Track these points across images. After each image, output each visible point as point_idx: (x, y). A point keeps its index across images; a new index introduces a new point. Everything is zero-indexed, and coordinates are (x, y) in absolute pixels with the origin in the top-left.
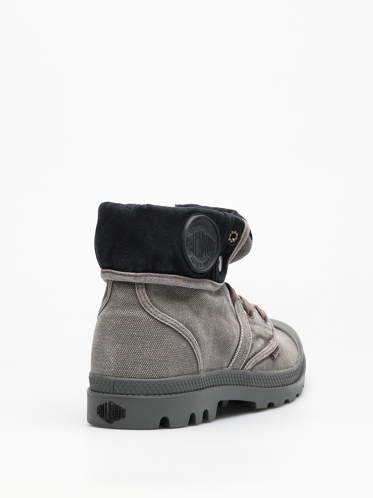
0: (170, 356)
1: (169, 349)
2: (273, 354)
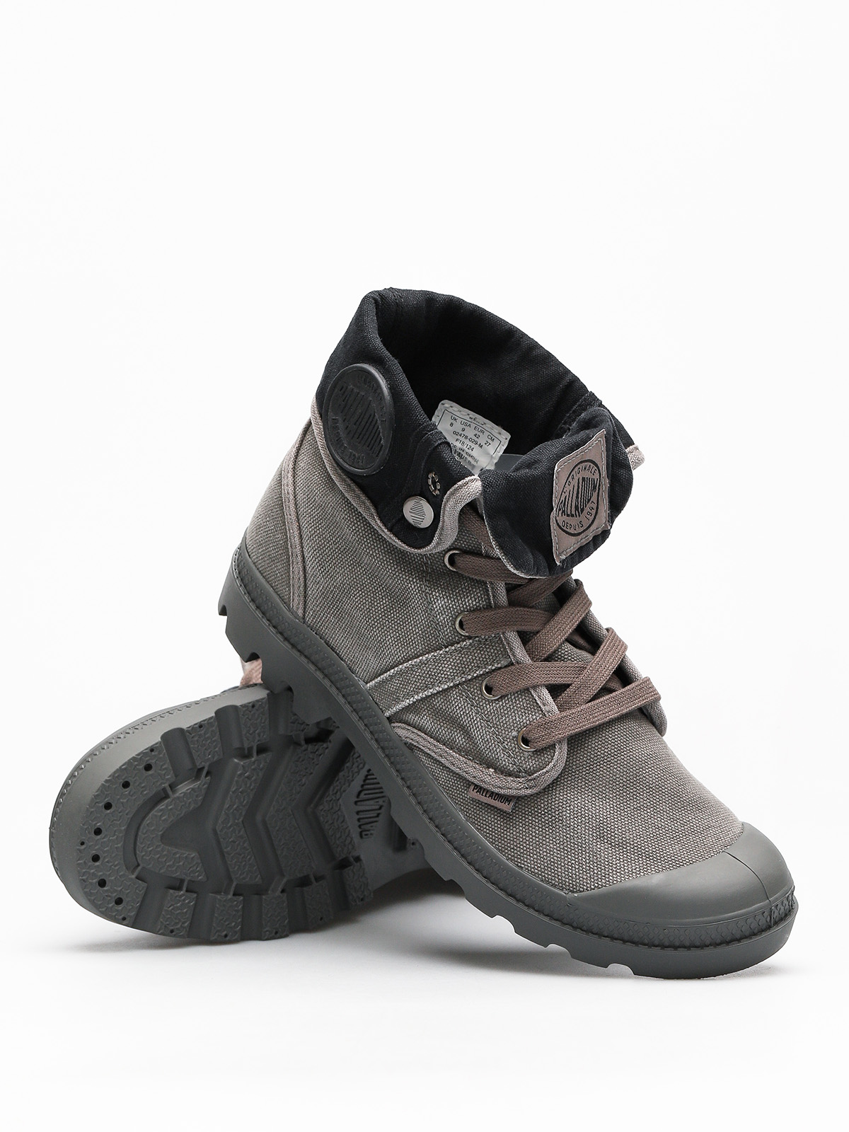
2: (472, 787)
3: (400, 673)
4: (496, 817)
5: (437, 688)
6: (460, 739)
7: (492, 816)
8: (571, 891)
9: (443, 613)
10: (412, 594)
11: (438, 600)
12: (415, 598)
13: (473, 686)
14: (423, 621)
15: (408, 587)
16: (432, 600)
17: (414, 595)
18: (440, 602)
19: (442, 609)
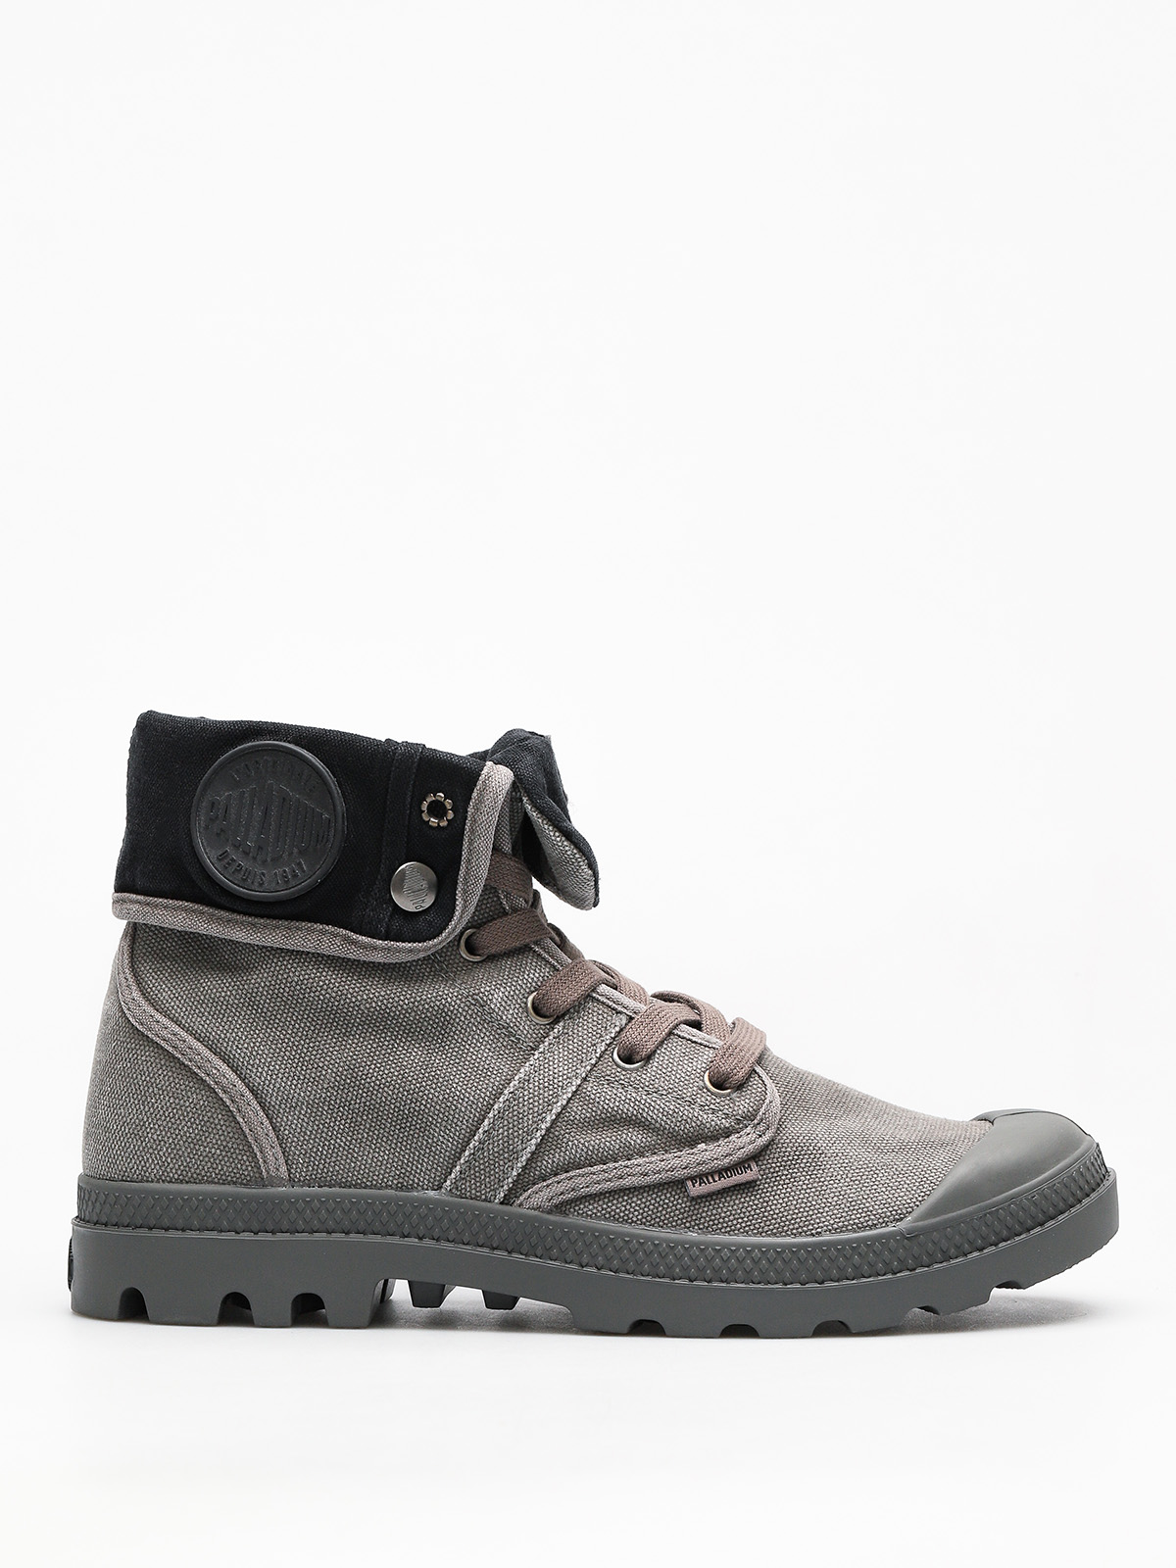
0: (150, 1124)
1: (150, 1104)
2: (689, 1183)
3: (500, 1115)
4: (742, 1200)
5: (565, 1097)
6: (635, 1137)
7: (737, 1202)
8: (898, 1220)
9: (508, 1008)
10: (452, 1012)
11: (493, 995)
12: (459, 1015)
13: (607, 1068)
14: (486, 1039)
15: (442, 1007)
16: (485, 998)
17: (455, 1012)
18: (496, 996)
19: (503, 1003)
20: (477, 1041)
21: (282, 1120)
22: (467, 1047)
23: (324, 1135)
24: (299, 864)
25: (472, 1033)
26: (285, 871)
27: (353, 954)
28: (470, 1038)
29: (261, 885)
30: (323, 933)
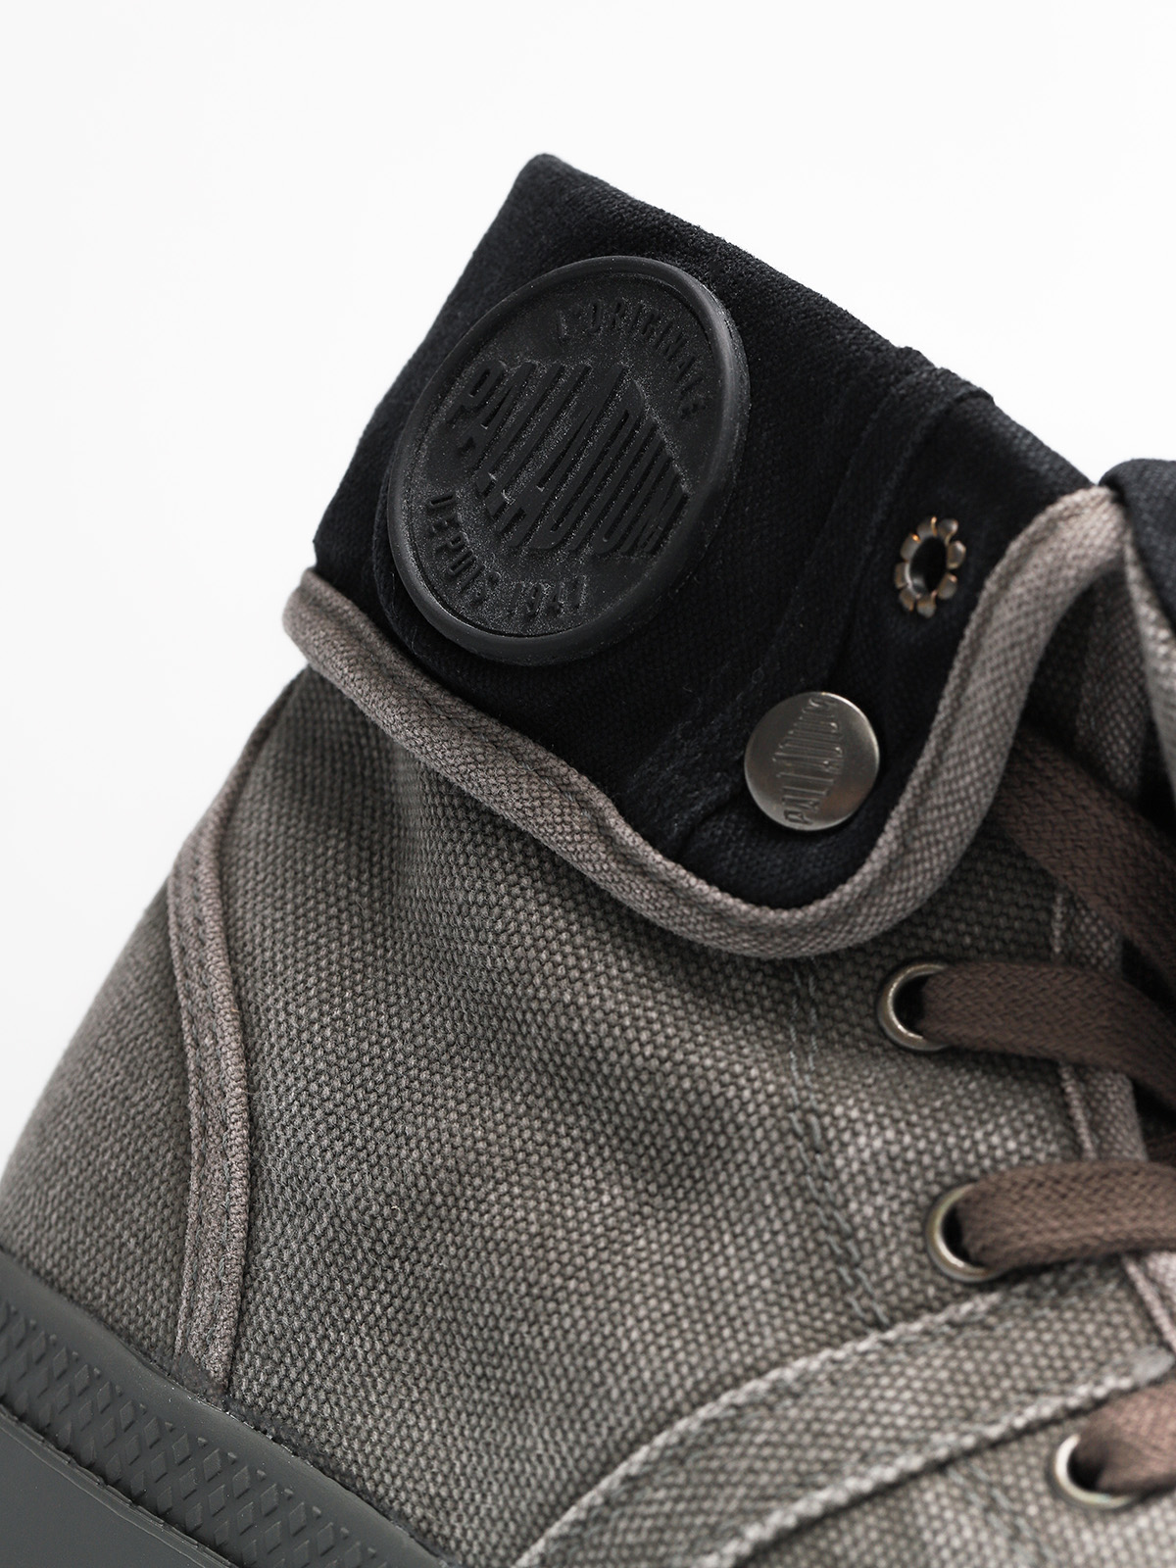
5: (851, 1484)
9: (876, 1186)
10: (738, 1128)
11: (855, 1134)
12: (750, 1145)
13: (1017, 1470)
14: (781, 1239)
15: (720, 1102)
16: (831, 1134)
17: (745, 1132)
18: (862, 1140)
19: (871, 1170)
20: (759, 1234)
21: (270, 1228)
22: (727, 1238)
23: (334, 1311)
24: (575, 585)
25: (757, 1208)
26: (537, 590)
27: (595, 864)
28: (747, 1218)
29: (478, 602)
30: (563, 788)
